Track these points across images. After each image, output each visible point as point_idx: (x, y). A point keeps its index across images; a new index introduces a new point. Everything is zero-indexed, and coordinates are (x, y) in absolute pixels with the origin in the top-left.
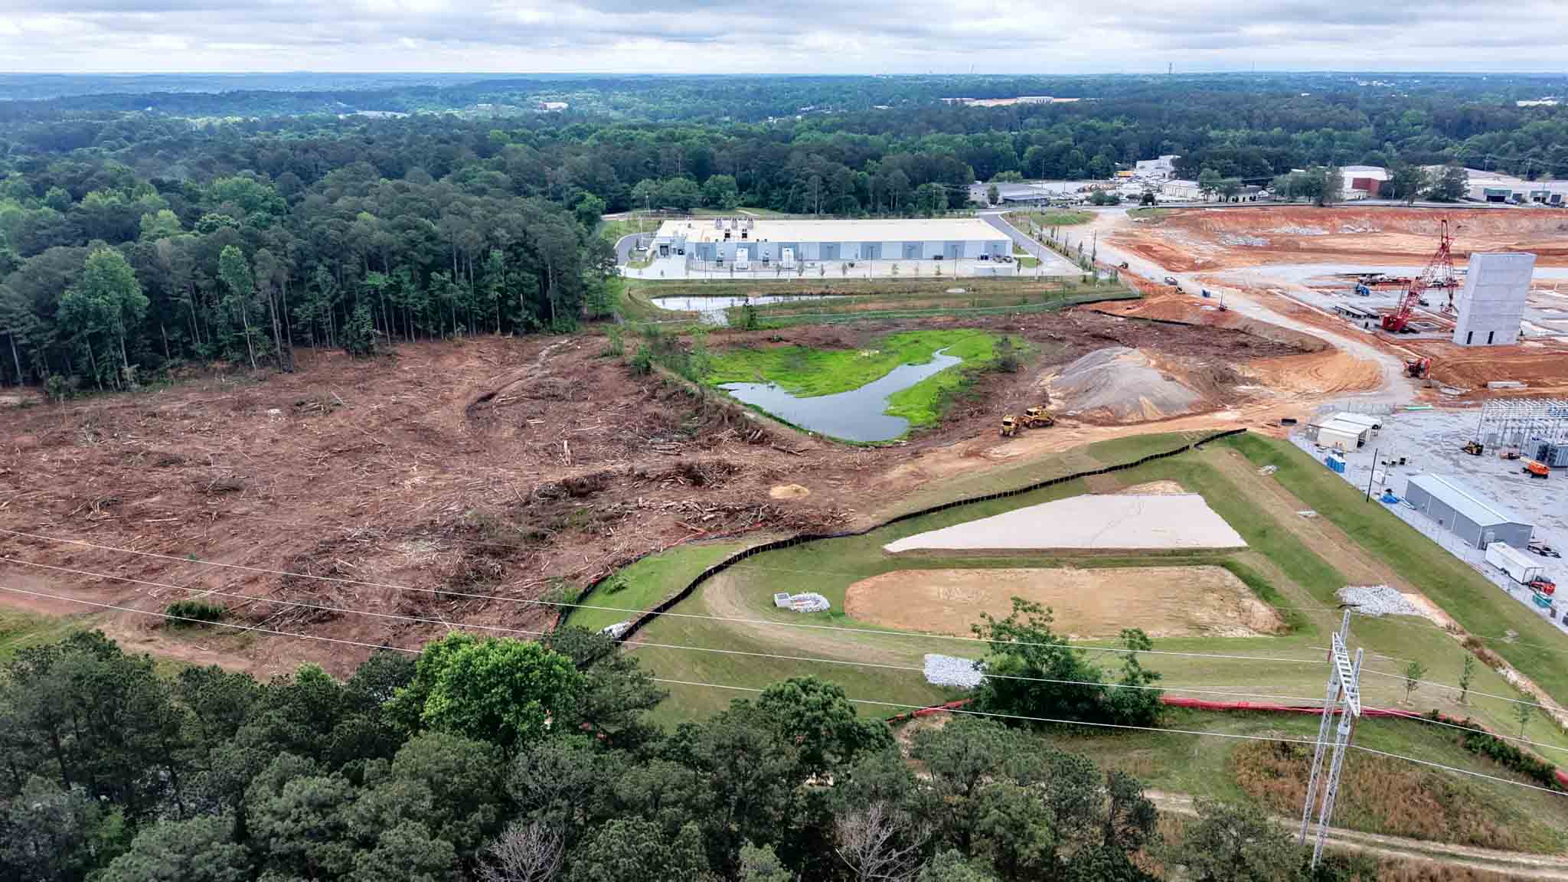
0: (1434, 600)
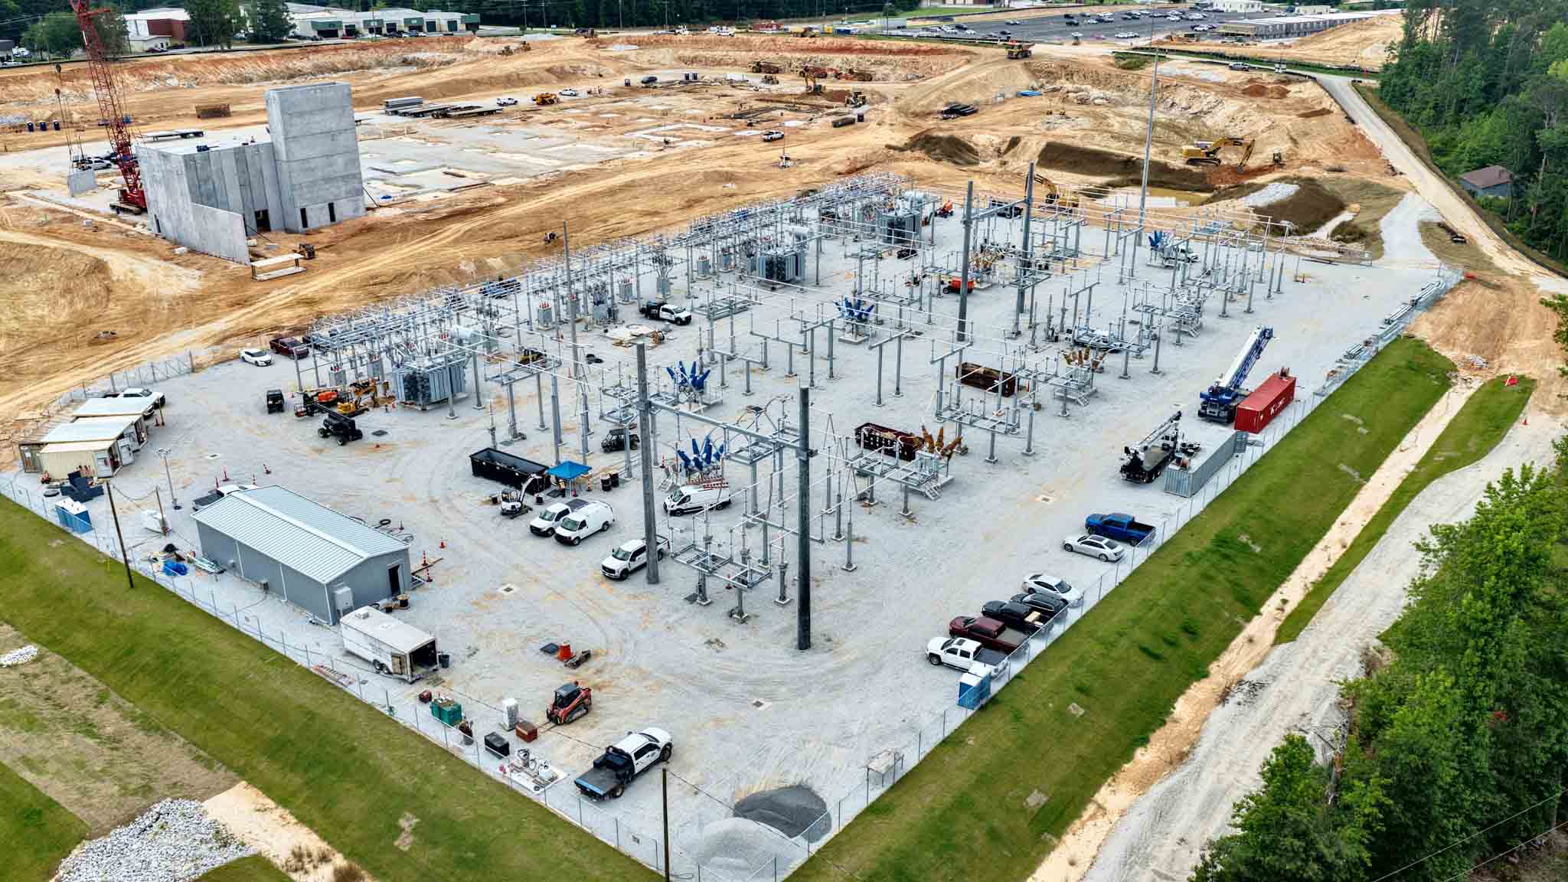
0: (268, 790)
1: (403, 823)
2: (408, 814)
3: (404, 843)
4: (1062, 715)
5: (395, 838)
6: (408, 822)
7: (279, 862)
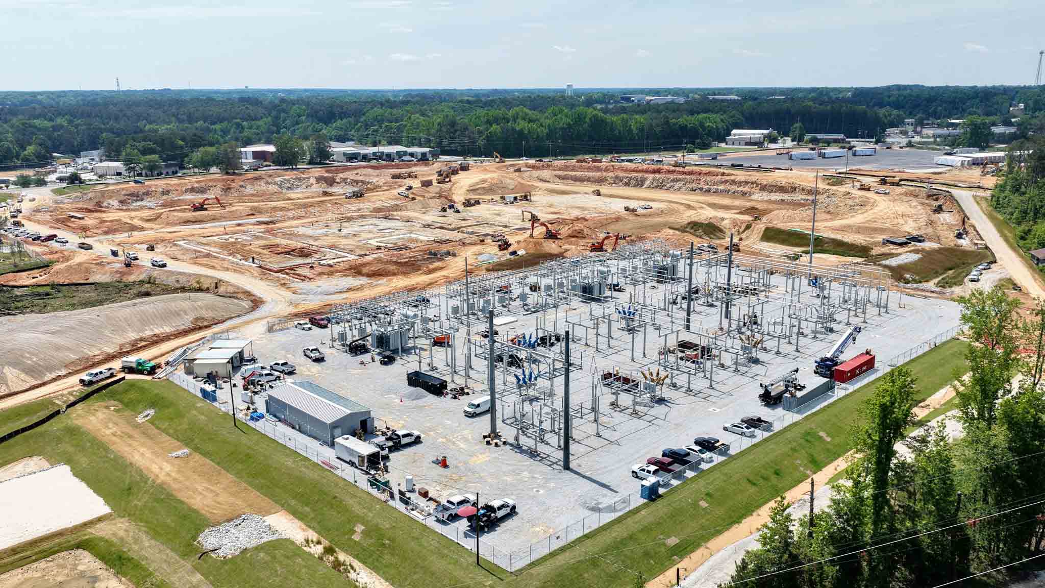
0: (294, 514)
1: (356, 529)
2: (360, 525)
3: (356, 537)
4: (695, 505)
5: (352, 535)
6: (359, 528)
7: (298, 543)
